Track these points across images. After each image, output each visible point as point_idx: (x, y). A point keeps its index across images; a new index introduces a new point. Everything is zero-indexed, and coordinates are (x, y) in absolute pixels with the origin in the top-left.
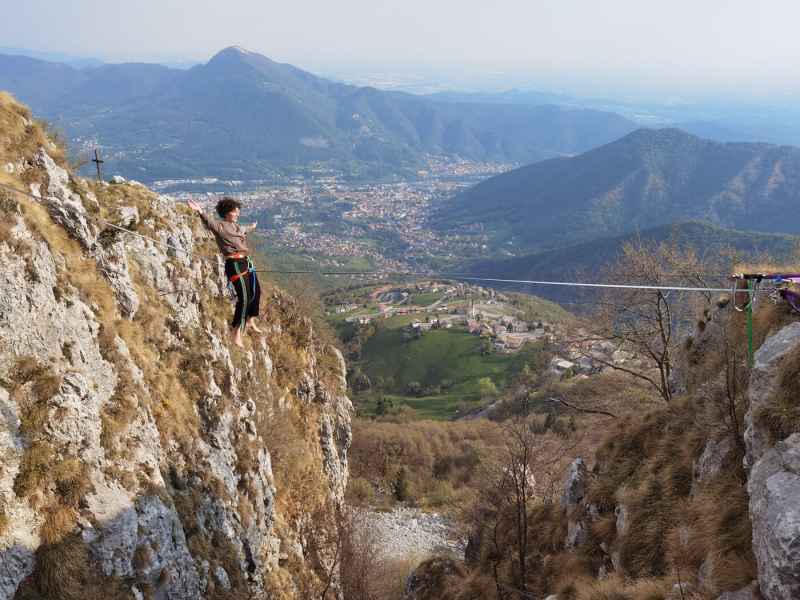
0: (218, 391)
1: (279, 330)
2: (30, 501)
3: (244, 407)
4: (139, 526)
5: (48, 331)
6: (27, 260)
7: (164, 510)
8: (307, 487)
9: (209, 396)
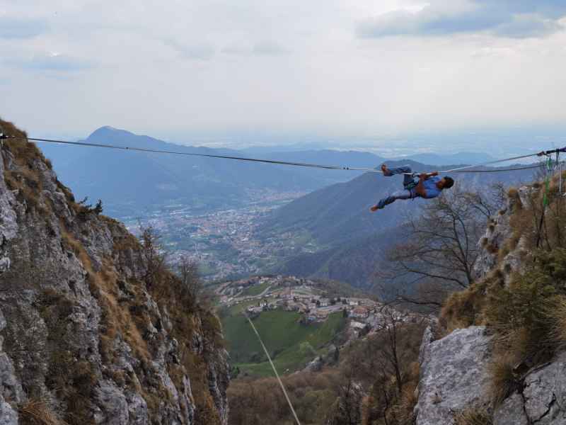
0: (155, 330)
1: (174, 302)
2: (57, 392)
3: (171, 344)
4: (130, 412)
5: (59, 272)
6: (47, 221)
7: (144, 403)
8: (205, 417)
9: (150, 333)
